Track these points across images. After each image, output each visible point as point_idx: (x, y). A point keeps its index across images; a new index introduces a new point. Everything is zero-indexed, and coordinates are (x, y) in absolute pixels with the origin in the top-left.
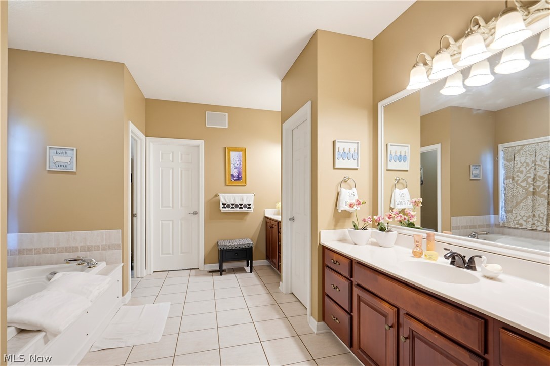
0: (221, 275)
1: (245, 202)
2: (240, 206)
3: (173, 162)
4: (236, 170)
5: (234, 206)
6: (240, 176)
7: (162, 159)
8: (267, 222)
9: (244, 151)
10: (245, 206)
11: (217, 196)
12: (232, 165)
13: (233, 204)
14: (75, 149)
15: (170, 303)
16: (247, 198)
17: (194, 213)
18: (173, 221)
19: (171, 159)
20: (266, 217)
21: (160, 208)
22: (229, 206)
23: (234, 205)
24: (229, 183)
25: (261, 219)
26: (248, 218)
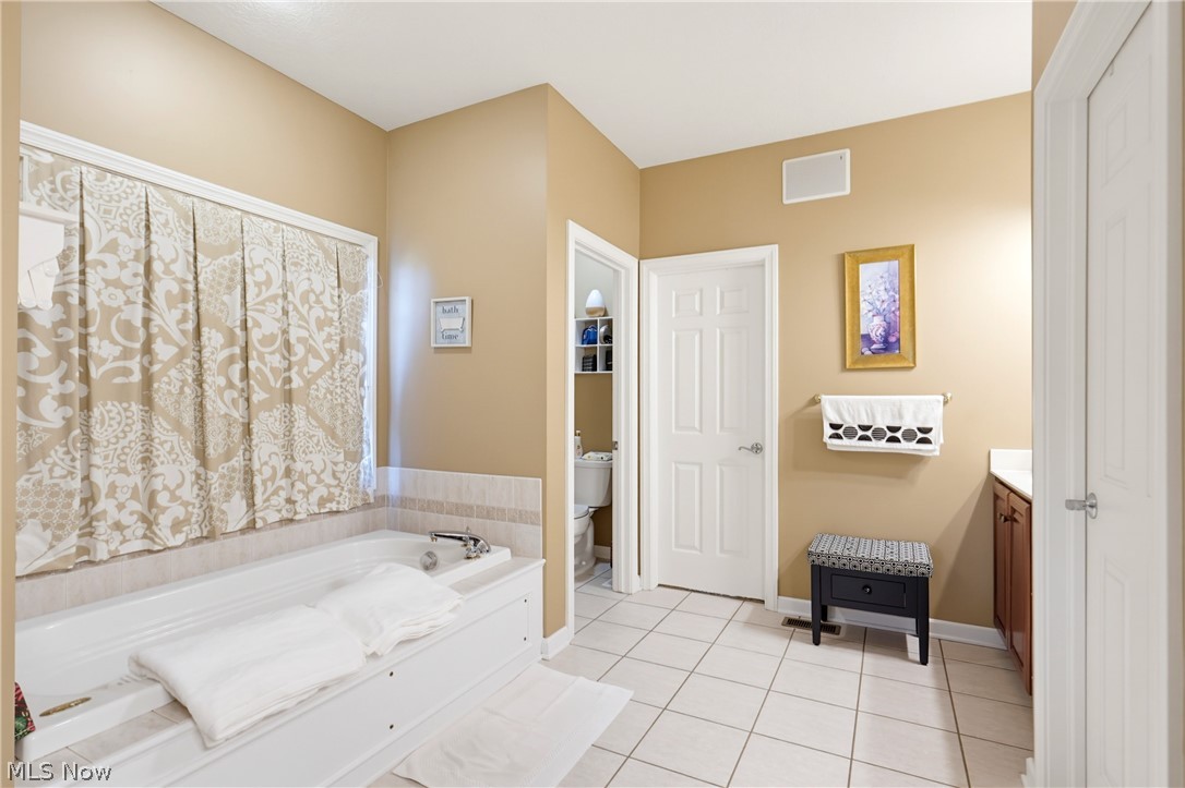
0: (817, 642)
1: (909, 423)
2: (889, 434)
3: (701, 314)
4: (878, 321)
5: (869, 433)
6: (892, 339)
7: (677, 310)
8: (996, 497)
9: (907, 255)
10: (909, 435)
11: (815, 401)
12: (864, 307)
13: (865, 428)
14: (468, 299)
15: (630, 694)
16: (914, 409)
17: (752, 447)
18: (701, 465)
19: (697, 308)
20: (997, 479)
21: (674, 431)
22: (850, 433)
23: (867, 432)
24: (855, 362)
25: (977, 481)
26: (923, 474)
